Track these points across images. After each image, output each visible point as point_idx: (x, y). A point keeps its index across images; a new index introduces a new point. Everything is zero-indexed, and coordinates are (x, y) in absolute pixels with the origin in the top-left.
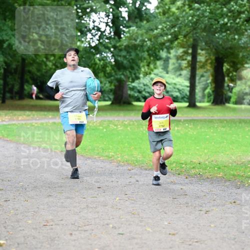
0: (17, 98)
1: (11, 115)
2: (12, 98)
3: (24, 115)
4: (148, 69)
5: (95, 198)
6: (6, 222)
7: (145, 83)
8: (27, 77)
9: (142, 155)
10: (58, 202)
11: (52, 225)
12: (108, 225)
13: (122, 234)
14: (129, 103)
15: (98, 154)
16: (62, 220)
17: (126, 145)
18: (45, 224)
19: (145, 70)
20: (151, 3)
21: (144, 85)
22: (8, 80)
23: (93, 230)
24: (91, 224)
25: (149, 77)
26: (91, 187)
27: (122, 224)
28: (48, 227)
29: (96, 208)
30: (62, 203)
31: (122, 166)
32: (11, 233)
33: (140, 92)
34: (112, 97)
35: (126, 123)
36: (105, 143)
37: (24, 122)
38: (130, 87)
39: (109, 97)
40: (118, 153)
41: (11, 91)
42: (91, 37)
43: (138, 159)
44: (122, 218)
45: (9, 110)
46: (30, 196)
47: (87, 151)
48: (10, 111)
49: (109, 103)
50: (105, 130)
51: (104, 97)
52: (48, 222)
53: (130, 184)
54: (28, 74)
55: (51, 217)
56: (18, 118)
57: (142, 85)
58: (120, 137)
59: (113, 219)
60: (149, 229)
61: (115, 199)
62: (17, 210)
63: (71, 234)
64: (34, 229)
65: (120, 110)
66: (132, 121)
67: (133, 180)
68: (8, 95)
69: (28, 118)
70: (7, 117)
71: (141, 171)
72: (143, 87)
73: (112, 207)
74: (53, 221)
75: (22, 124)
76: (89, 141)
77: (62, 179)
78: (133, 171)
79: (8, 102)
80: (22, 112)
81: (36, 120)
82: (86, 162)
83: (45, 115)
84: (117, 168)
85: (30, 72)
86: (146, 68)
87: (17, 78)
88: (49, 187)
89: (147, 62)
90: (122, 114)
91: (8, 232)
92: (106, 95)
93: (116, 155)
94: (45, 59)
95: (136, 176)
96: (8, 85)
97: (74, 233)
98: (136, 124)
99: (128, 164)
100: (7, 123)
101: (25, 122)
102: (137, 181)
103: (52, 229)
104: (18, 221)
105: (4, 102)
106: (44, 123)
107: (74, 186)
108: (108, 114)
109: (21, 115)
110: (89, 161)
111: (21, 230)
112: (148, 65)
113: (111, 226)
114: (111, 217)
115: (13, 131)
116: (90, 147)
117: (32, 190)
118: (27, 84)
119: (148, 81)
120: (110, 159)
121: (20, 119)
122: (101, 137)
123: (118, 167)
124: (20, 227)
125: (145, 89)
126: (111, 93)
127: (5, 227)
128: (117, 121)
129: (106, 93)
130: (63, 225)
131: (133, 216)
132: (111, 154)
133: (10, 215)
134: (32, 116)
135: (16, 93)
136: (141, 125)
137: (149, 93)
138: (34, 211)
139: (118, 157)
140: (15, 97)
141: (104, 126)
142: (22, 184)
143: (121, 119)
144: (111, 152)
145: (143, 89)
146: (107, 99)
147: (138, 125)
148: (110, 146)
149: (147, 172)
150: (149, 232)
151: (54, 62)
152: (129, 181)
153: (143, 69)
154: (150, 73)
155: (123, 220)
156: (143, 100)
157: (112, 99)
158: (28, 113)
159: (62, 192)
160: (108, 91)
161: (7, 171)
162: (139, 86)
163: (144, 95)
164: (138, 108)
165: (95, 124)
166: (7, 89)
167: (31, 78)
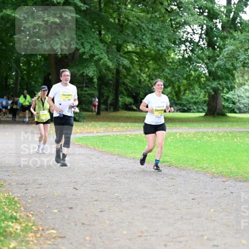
0: (112, 109)
1: (106, 126)
2: (106, 110)
3: (119, 126)
4: (242, 80)
5: (189, 210)
6: (101, 232)
7: (239, 94)
8: (122, 89)
9: (237, 167)
10: (153, 213)
11: (147, 236)
12: (202, 236)
13: (217, 246)
14: (223, 115)
15: (192, 165)
16: (156, 231)
17: (220, 156)
18: (140, 235)
19: (239, 81)
20: (245, 13)
21: (239, 97)
22: (103, 91)
23: (187, 241)
24: (186, 236)
25: (243, 88)
26: (185, 198)
27: (217, 235)
28: (143, 238)
29: (190, 219)
30: (157, 214)
31: (217, 178)
32: (106, 243)
33: (234, 103)
34: (206, 108)
35: (220, 134)
36: (199, 155)
37: (118, 134)
38: (224, 98)
39: (203, 108)
40: (212, 165)
41: (105, 103)
42: (185, 49)
43: (233, 170)
44: (217, 230)
45: (104, 121)
46: (125, 207)
47: (181, 162)
48: (105, 123)
49: (203, 114)
50: (199, 142)
51: (198, 108)
52: (143, 233)
53: (225, 195)
54: (123, 85)
55: (145, 228)
56: (113, 129)
57: (236, 96)
58: (214, 149)
59: (207, 230)
60: (244, 242)
61: (210, 211)
62: (112, 220)
63: (166, 245)
64: (129, 239)
65: (214, 121)
66: (226, 132)
67: (227, 192)
68: (103, 107)
69: (122, 129)
70: (102, 129)
71: (235, 183)
72: (238, 98)
73: (207, 219)
74: (148, 232)
75: (117, 135)
76: (183, 152)
77: (157, 190)
78: (228, 182)
79: (103, 113)
80: (117, 124)
81: (130, 131)
82: (180, 173)
83: (139, 126)
84: (211, 180)
85: (124, 84)
86: (240, 78)
87: (111, 90)
88: (144, 198)
89: (241, 73)
90: (216, 125)
91: (103, 242)
92: (200, 107)
93: (211, 166)
94: (139, 71)
95: (230, 188)
96: (103, 97)
97: (168, 244)
98: (230, 135)
99: (223, 176)
100: (102, 135)
101: (120, 133)
102: (232, 193)
103: (146, 240)
104: (113, 232)
105: (98, 113)
106: (138, 135)
107: (168, 198)
108: (202, 125)
109: (115, 127)
110: (183, 173)
111: (116, 241)
112: (243, 77)
113: (206, 237)
114: (206, 229)
115: (108, 142)
116: (184, 158)
117: (126, 201)
118: (121, 95)
119: (242, 93)
120: (204, 171)
121: (114, 130)
122: (195, 148)
123: (212, 178)
124: (115, 237)
125: (239, 101)
126: (205, 105)
127: (100, 237)
128: (211, 132)
129: (200, 105)
130: (157, 236)
131: (227, 228)
132: (205, 165)
133: (105, 226)
134: (126, 127)
135: (111, 105)
136: (236, 136)
137: (243, 104)
138: (129, 222)
139: (213, 169)
140: (110, 108)
141: (198, 137)
142: (117, 194)
143: (215, 130)
144: (205, 163)
145: (237, 101)
146: (201, 110)
147: (232, 136)
148: (204, 158)
149: (242, 183)
150: (244, 245)
151: (148, 74)
152: (224, 192)
153: (237, 80)
154: (245, 84)
155: (218, 231)
156: (238, 112)
157: (206, 111)
158: (122, 124)
159: (157, 203)
160: (202, 102)
161: (102, 182)
162: (234, 98)
163: (238, 106)
164: (232, 120)
165: (189, 135)
166: (102, 101)
167: (125, 89)
